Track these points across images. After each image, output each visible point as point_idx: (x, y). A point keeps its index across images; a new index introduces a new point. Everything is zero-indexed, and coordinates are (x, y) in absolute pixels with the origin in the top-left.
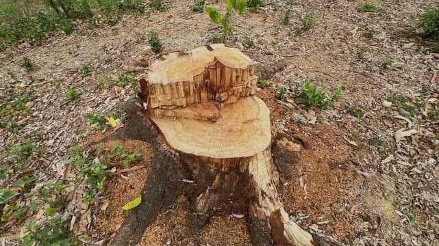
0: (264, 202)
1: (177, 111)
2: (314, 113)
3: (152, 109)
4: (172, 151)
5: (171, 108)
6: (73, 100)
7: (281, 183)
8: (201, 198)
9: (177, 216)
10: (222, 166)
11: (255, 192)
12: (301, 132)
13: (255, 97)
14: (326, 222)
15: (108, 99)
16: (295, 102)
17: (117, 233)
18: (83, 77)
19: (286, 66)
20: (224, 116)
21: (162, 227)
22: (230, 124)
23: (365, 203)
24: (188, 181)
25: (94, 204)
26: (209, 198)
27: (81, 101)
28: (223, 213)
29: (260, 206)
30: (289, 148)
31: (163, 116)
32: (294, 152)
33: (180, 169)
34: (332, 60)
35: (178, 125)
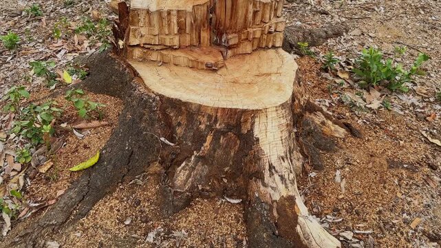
0: (271, 180)
1: (164, 52)
2: (379, 94)
3: (130, 46)
4: (151, 94)
5: (156, 48)
6: (11, 48)
7: (305, 172)
8: (183, 168)
9: (144, 190)
10: (216, 121)
11: (259, 165)
12: (353, 119)
13: (281, 51)
14: (367, 232)
15: (63, 52)
16: (351, 78)
17: (57, 200)
18: (28, 22)
19: (347, 32)
20: (230, 67)
21: (122, 201)
22: (236, 75)
23: (435, 217)
24: (167, 142)
25: (30, 165)
26: (193, 169)
27: (23, 51)
28: (212, 195)
29: (265, 185)
30: (325, 129)
31: (144, 60)
32: (334, 137)
33: (159, 120)
34: (426, 29)
35: (164, 71)
